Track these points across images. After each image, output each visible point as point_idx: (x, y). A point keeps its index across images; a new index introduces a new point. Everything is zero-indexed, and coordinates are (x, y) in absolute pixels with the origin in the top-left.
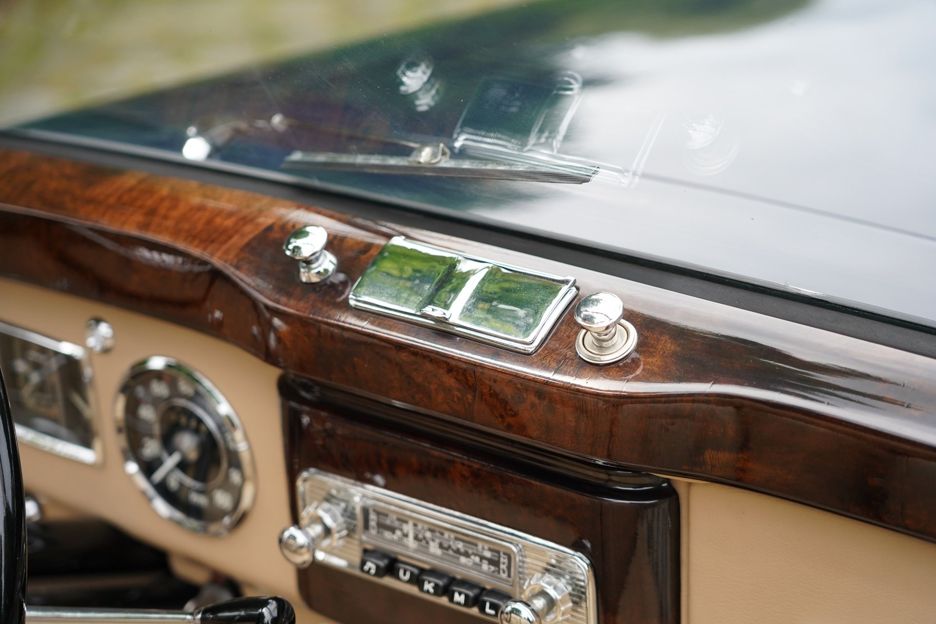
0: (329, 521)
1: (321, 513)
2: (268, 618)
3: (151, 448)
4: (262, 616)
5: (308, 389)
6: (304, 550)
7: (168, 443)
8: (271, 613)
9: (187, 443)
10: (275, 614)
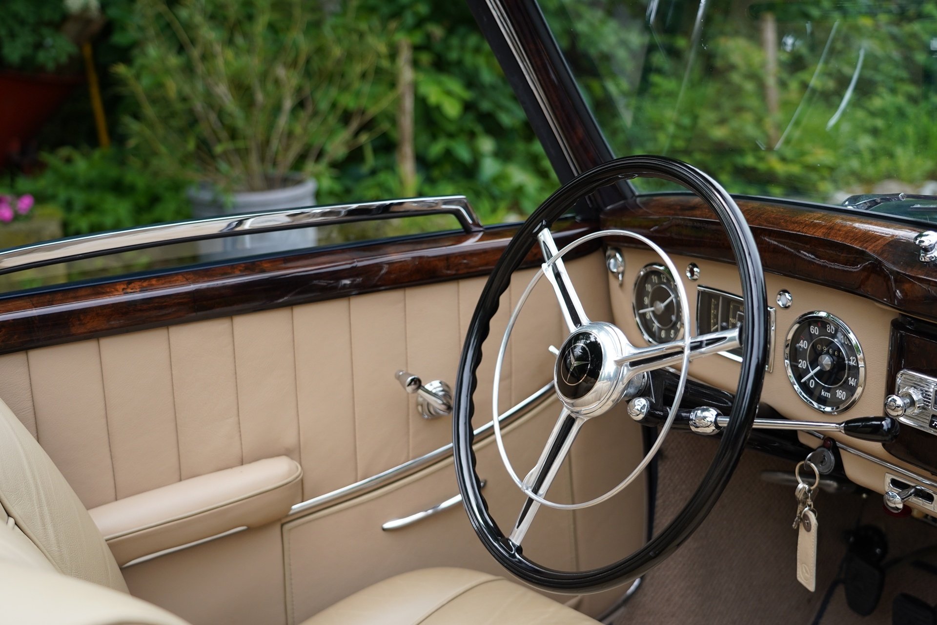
0: (915, 398)
1: (911, 391)
2: (885, 427)
3: (803, 364)
4: (882, 425)
5: (911, 324)
6: (899, 409)
7: (814, 363)
8: (887, 425)
9: (826, 361)
10: (890, 426)
